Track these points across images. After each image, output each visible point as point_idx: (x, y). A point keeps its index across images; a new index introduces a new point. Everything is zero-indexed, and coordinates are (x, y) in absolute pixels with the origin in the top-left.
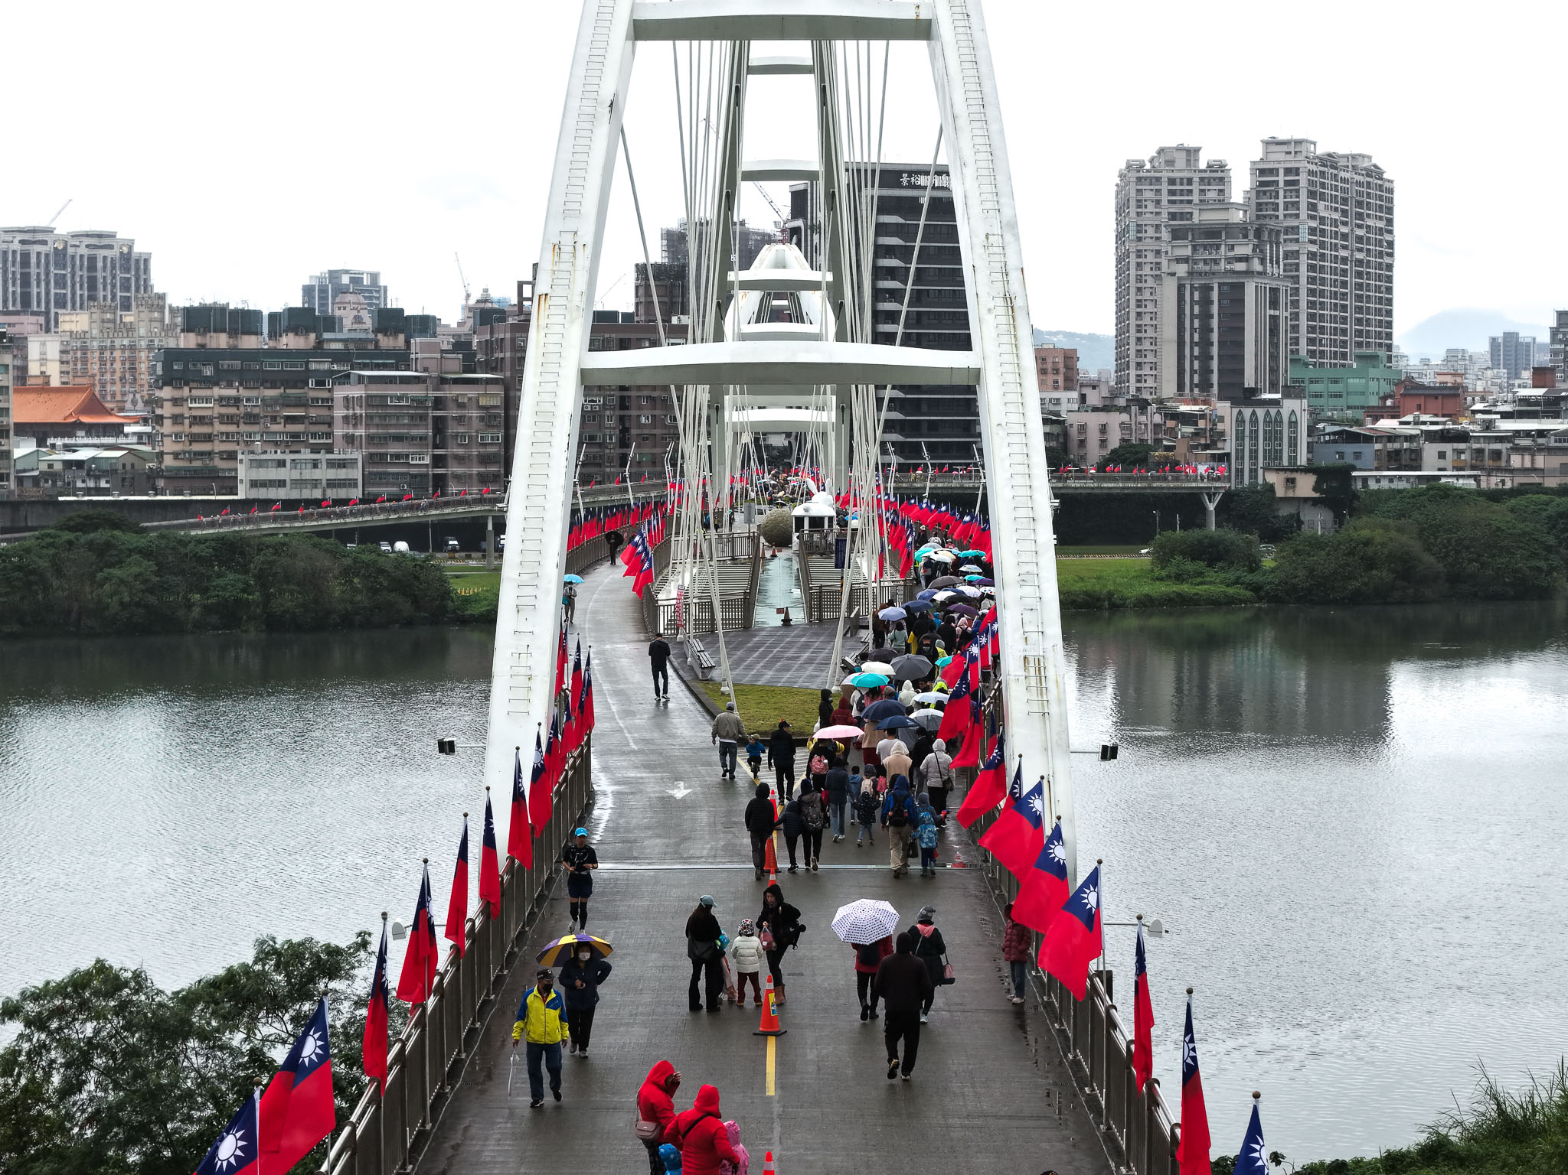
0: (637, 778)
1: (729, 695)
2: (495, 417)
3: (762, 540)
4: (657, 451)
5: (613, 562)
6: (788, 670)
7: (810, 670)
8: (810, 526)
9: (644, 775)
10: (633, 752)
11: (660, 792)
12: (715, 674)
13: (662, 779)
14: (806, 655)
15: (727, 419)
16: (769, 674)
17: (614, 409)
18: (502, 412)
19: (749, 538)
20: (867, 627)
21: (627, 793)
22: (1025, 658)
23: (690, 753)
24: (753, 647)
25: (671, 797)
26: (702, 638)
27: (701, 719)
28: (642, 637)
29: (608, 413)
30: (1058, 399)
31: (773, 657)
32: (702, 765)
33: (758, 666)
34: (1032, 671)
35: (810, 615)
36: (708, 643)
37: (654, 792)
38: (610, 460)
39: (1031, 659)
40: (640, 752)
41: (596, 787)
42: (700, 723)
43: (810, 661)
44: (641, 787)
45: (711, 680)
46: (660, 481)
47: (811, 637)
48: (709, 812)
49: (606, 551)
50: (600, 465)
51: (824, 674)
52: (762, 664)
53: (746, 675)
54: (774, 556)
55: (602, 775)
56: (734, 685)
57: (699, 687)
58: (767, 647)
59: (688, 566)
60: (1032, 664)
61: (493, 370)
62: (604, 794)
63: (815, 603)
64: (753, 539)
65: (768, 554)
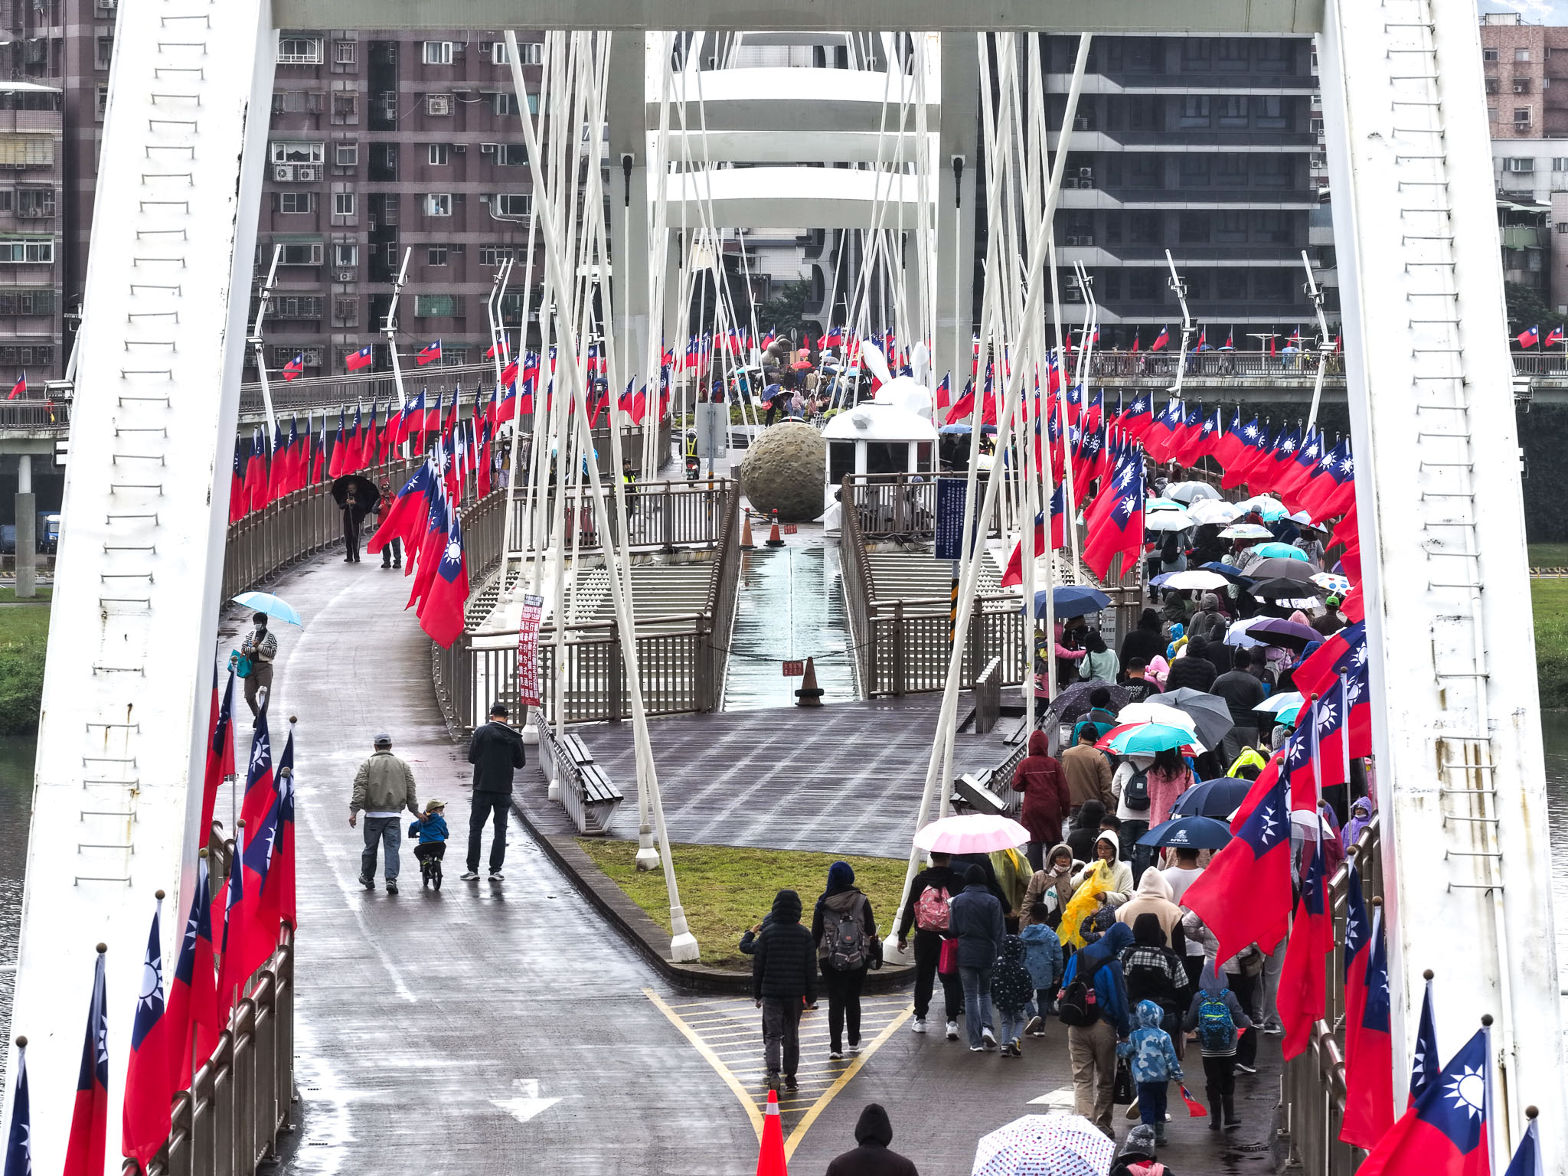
0: (414, 1071)
1: (658, 870)
2: (41, 195)
3: (745, 503)
4: (469, 288)
5: (353, 557)
6: (813, 812)
7: (870, 812)
8: (871, 467)
9: (433, 1063)
10: (406, 1008)
11: (473, 1104)
12: (621, 821)
13: (481, 1072)
14: (861, 777)
15: (652, 194)
16: (761, 823)
17: (354, 179)
18: (57, 183)
19: (709, 494)
20: (1019, 712)
21: (386, 1107)
22: (1440, 745)
23: (554, 1011)
24: (717, 758)
25: (504, 1116)
26: (587, 735)
27: (583, 929)
28: (429, 731)
29: (338, 187)
30: (1528, 162)
31: (773, 782)
32: (587, 1039)
33: (735, 803)
34: (1459, 779)
35: (871, 681)
36: (601, 748)
37: (459, 1105)
38: (345, 311)
39: (1456, 747)
40: (424, 1008)
41: (305, 1094)
42: (579, 939)
43: (869, 792)
44: (424, 1092)
45: (609, 834)
46: (475, 368)
47: (873, 732)
48: (604, 1152)
49: (334, 528)
50: (317, 326)
51: (907, 821)
52: (743, 797)
53: (702, 824)
54: (775, 543)
55: (323, 1065)
56: (673, 847)
57: (577, 852)
58: (759, 758)
59: (551, 567)
60: (1458, 759)
61: (34, 70)
62: (327, 1108)
63: (884, 653)
64: (722, 500)
65: (760, 539)
